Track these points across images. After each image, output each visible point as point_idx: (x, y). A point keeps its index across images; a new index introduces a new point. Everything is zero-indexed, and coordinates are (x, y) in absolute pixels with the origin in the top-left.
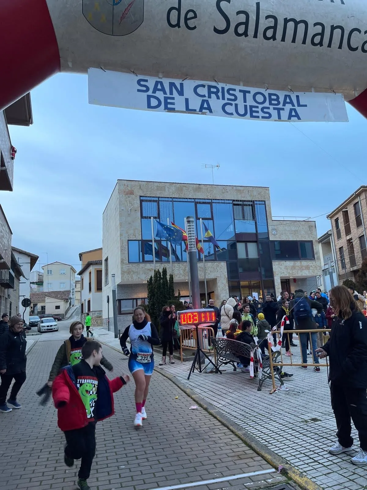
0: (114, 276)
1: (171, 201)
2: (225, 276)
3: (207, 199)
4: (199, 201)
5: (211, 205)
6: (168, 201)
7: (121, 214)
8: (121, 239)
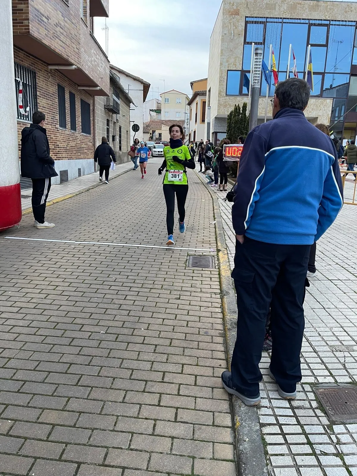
0: (209, 108)
1: (280, 22)
2: (328, 115)
3: (324, 20)
4: (313, 22)
5: (327, 28)
6: (276, 22)
7: (223, 39)
8: (221, 69)
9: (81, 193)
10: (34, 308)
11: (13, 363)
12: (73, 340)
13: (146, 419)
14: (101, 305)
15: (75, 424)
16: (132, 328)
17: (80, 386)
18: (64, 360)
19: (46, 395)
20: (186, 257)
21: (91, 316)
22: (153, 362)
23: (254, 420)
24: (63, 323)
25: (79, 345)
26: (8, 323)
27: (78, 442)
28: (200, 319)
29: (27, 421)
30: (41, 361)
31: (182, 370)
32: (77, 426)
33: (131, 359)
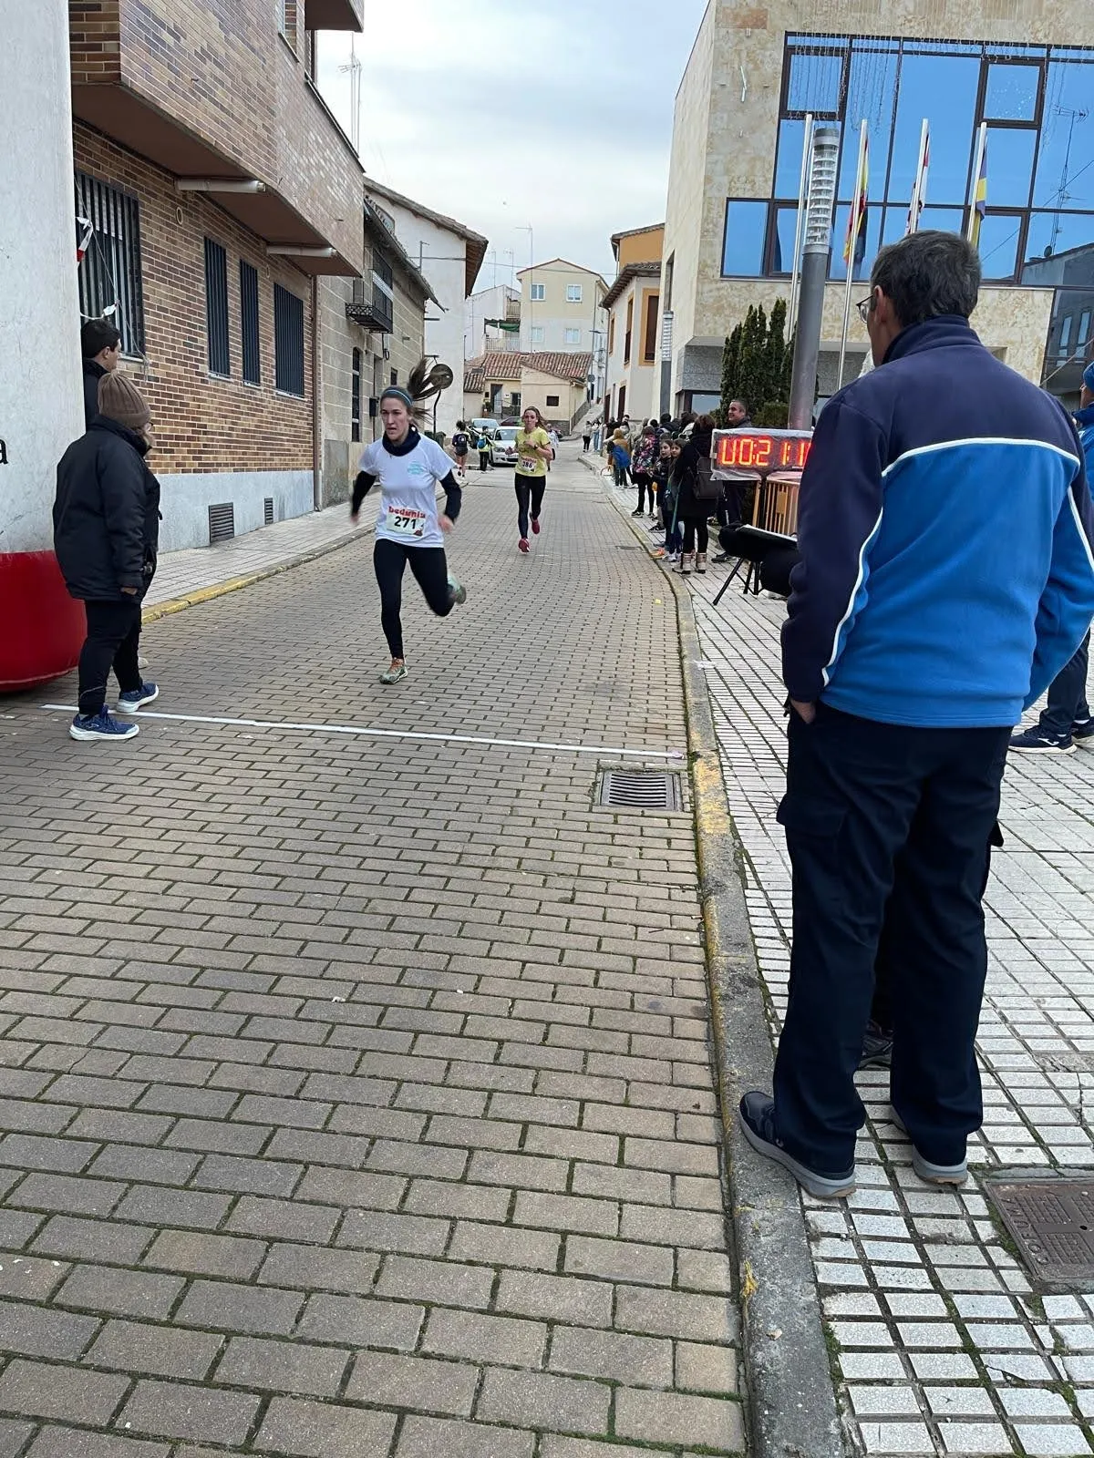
0: (669, 316)
1: (893, 52)
3: (1033, 45)
4: (997, 51)
5: (1041, 72)
6: (882, 51)
7: (714, 100)
8: (707, 195)
9: (272, 574)
10: (131, 922)
11: (66, 1088)
12: (248, 1021)
13: (470, 1263)
14: (332, 917)
15: (255, 1275)
16: (429, 989)
17: (269, 1159)
18: (219, 1080)
19: (168, 1186)
20: (593, 774)
21: (302, 948)
22: (491, 1092)
23: (799, 1274)
24: (219, 969)
25: (268, 1037)
26: (52, 964)
27: (264, 1329)
28: (635, 964)
29: (109, 1265)
30: (151, 1083)
31: (581, 1119)
32: (260, 1281)
33: (425, 1083)
